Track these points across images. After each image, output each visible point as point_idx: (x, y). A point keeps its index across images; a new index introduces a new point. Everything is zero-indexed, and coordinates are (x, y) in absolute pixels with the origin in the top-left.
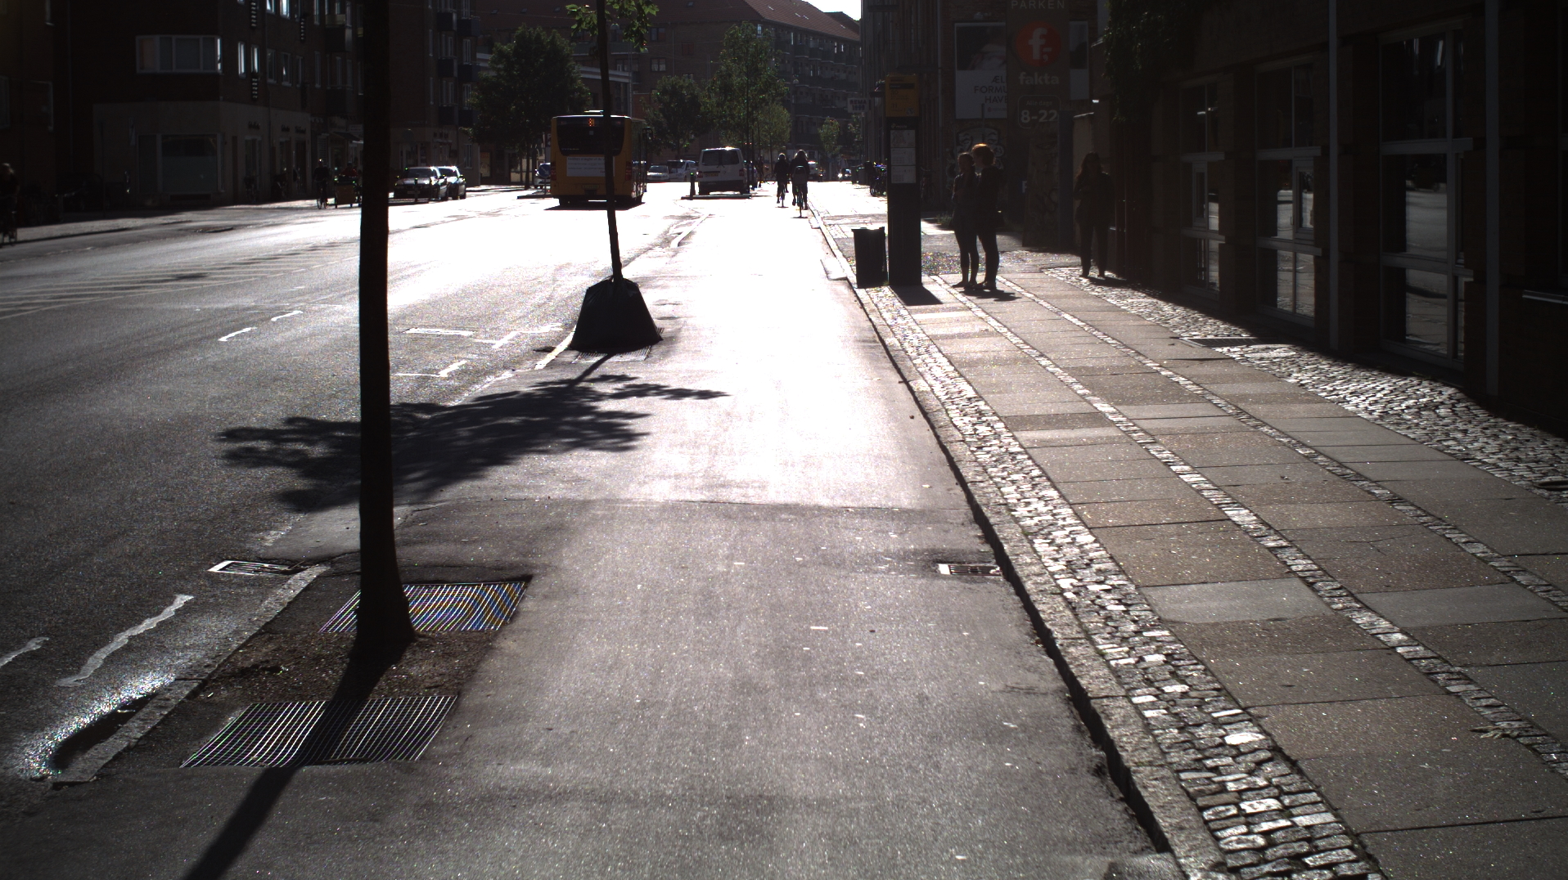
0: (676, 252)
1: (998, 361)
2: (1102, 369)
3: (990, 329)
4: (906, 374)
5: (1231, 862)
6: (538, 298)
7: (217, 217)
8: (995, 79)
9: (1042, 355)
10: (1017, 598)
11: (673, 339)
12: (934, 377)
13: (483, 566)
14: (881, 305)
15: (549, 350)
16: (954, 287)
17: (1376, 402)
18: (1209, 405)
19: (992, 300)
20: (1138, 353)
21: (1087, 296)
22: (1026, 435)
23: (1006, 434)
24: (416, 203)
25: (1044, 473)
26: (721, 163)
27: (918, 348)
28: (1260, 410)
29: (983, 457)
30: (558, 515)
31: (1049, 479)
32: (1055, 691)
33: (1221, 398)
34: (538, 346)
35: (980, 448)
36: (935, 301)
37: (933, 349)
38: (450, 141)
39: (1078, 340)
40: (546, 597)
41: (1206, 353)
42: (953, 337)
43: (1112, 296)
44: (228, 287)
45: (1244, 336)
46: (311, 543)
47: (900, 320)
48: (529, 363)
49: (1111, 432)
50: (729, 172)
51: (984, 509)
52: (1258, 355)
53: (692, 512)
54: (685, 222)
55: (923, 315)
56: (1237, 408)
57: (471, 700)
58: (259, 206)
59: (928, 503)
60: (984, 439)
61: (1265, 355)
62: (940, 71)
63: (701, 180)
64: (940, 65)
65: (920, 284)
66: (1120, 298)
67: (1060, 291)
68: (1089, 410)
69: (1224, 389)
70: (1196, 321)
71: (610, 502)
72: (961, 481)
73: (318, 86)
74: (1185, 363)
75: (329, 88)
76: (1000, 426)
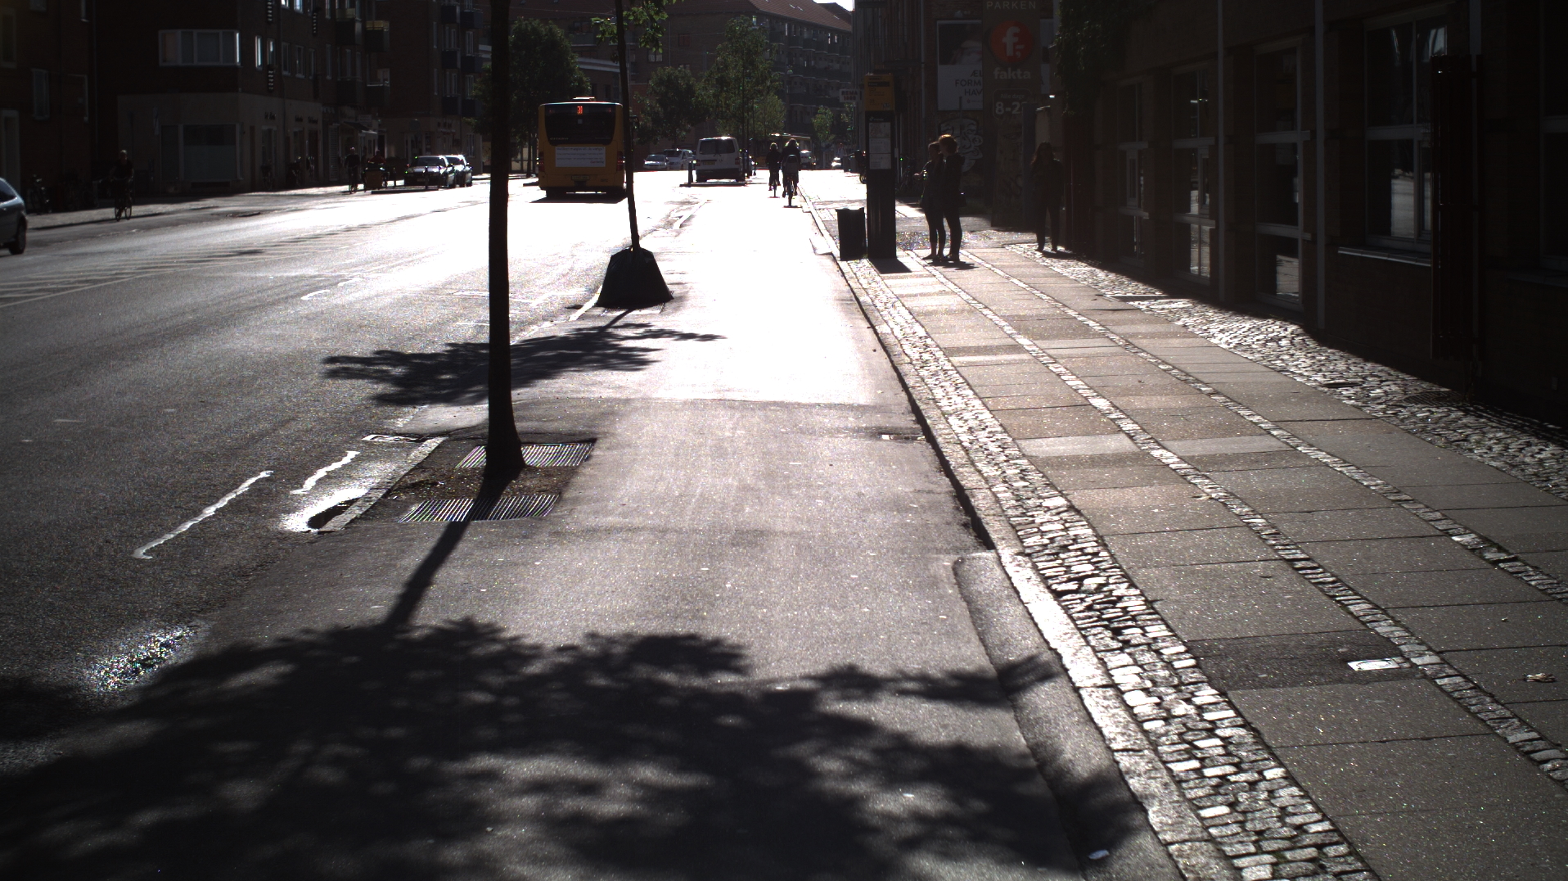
0: (679, 233)
1: (949, 312)
2: (1031, 317)
3: (947, 290)
4: (873, 322)
5: (1028, 551)
6: (563, 268)
7: (240, 203)
8: (974, 73)
9: (986, 307)
10: (932, 451)
11: (681, 298)
12: (896, 324)
13: (560, 433)
14: (859, 274)
15: (578, 307)
16: (924, 259)
17: (1235, 337)
18: (1106, 340)
19: (953, 269)
20: (1064, 306)
21: (1037, 266)
22: (956, 360)
23: (943, 358)
24: (427, 190)
25: (966, 381)
26: (718, 152)
27: (886, 303)
28: (1143, 343)
29: (923, 373)
30: (609, 406)
31: (968, 384)
32: (947, 492)
33: (1117, 335)
34: (568, 305)
35: (922, 367)
36: (908, 270)
37: (898, 304)
38: (453, 131)
39: (1018, 297)
40: (608, 449)
41: (1121, 305)
42: (916, 295)
43: (1058, 266)
44: (287, 260)
45: (1158, 294)
46: (431, 425)
47: (874, 285)
48: (563, 317)
49: (1025, 356)
50: (726, 161)
51: (917, 402)
52: (1161, 307)
53: (706, 405)
54: (685, 207)
55: (894, 281)
56: (1127, 341)
57: (567, 495)
58: (277, 193)
59: (879, 401)
60: (926, 362)
61: (1166, 306)
62: (923, 65)
63: (698, 168)
64: (923, 60)
65: (895, 257)
66: (1065, 267)
67: (1016, 262)
68: (1013, 342)
69: (1121, 329)
70: (1122, 283)
71: (646, 400)
72: (905, 387)
73: (329, 77)
74: (1100, 312)
75: (339, 80)
76: (939, 354)
